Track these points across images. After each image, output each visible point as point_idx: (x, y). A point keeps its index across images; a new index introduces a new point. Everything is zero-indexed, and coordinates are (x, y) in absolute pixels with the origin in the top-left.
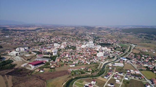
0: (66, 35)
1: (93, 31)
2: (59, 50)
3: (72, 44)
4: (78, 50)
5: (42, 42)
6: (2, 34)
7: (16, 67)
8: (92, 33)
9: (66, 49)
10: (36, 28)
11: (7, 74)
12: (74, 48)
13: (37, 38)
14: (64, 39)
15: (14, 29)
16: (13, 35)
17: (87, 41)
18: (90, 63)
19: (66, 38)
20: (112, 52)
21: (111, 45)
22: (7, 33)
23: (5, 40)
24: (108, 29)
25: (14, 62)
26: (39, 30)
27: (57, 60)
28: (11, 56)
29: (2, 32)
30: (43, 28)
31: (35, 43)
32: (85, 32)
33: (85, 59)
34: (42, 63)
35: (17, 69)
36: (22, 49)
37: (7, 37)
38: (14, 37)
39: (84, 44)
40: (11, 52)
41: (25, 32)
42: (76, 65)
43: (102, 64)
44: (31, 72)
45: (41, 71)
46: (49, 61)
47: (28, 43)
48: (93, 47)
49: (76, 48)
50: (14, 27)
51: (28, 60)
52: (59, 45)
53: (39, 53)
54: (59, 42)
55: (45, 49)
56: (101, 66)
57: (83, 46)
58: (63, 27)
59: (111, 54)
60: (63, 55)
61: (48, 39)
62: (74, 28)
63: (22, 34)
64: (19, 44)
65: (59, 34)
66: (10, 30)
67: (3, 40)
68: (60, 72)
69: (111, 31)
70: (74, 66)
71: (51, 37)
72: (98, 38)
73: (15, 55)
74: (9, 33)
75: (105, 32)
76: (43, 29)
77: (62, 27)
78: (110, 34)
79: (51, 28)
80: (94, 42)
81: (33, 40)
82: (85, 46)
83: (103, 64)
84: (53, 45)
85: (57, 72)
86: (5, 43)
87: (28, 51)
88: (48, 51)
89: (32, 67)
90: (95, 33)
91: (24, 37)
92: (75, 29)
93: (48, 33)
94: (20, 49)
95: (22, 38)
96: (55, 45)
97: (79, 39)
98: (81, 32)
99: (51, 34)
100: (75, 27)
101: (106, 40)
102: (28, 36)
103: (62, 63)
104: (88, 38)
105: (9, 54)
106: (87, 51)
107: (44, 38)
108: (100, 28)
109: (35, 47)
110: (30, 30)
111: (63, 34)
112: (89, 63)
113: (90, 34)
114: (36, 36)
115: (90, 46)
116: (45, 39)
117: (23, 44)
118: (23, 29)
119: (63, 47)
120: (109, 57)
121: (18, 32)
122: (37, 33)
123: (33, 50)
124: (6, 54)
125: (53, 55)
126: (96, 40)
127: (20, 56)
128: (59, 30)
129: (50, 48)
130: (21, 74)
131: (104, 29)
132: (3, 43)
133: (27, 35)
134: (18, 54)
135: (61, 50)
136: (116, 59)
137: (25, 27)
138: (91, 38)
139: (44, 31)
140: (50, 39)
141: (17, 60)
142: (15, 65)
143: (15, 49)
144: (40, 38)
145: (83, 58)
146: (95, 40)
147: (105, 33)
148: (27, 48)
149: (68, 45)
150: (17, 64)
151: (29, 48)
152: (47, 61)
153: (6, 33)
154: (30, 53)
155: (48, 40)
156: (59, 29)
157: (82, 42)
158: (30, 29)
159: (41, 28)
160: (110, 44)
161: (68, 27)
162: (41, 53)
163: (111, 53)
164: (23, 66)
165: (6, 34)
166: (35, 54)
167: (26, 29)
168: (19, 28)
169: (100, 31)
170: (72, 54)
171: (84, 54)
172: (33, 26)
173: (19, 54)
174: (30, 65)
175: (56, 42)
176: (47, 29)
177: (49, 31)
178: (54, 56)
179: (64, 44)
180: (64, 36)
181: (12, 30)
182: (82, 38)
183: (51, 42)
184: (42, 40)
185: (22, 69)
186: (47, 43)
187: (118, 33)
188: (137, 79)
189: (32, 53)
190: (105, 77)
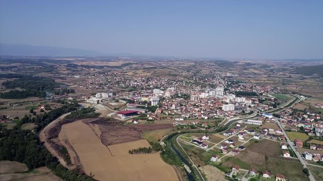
0: (176, 75)
1: (231, 70)
2: (162, 99)
3: (184, 91)
4: (193, 99)
5: (134, 87)
6: (68, 72)
7: (101, 116)
8: (228, 75)
9: (172, 98)
10: (120, 63)
11: (92, 122)
12: (187, 97)
14: (172, 83)
15: (84, 63)
16: (85, 75)
17: (213, 87)
18: (208, 118)
19: (175, 81)
20: (253, 105)
21: (257, 96)
22: (75, 71)
23: (75, 82)
24: (265, 66)
25: (97, 111)
26: (128, 67)
27: (158, 111)
28: (91, 104)
29: (67, 70)
30: (135, 64)
31: (122, 87)
32: (215, 71)
33: (202, 112)
34: (135, 113)
35: (102, 118)
36: (105, 95)
37: (77, 77)
38: (88, 78)
39: (207, 91)
40: (89, 98)
41: (103, 70)
42: (185, 119)
43: (227, 120)
44: (122, 122)
45: (135, 122)
47: (111, 88)
48: (221, 97)
49: (190, 97)
50: (83, 61)
51: (115, 109)
52: (162, 92)
53: (131, 102)
54: (162, 88)
55: (139, 97)
56: (224, 122)
57: (203, 95)
58: (172, 61)
59: (248, 109)
60: (167, 106)
61: (143, 81)
62: (193, 63)
63: (100, 73)
64: (98, 88)
65: (164, 75)
67: (72, 81)
68: (160, 125)
69: (272, 71)
70: (182, 119)
71: (148, 79)
72: (237, 82)
73: (96, 103)
75: (256, 72)
76: (134, 66)
77: (170, 61)
78: (267, 76)
79: (147, 64)
80: (225, 90)
81: (118, 83)
82: (207, 95)
83: (230, 120)
84: (152, 92)
85: (156, 125)
86: (76, 86)
87: (114, 99)
88: (144, 99)
89: (123, 118)
90: (233, 73)
91: (104, 78)
92: (194, 66)
93: (144, 72)
94: (101, 95)
95: (101, 79)
96: (156, 91)
97: (197, 84)
98: (205, 72)
99: (149, 74)
100: (195, 62)
101: (251, 88)
102: (111, 77)
103: (164, 116)
104: (216, 82)
105: (88, 101)
106: (209, 102)
107: (136, 81)
108: (249, 64)
109: (124, 94)
110: (112, 67)
111: (170, 75)
112: (206, 118)
113: (223, 75)
114: (124, 77)
115: (216, 97)
116: (138, 82)
117: (103, 88)
118: (99, 64)
119: (167, 94)
120: (243, 112)
121: (92, 69)
122: (124, 71)
123: (121, 97)
124: (83, 101)
125: (152, 105)
126: (232, 86)
127: (103, 105)
128: (164, 68)
129: (146, 96)
130: (108, 123)
131: (256, 66)
132: (74, 86)
133: (108, 75)
134: (100, 102)
135: (164, 99)
136: (256, 115)
137: (102, 61)
138: (223, 83)
139: (137, 69)
140: (147, 83)
141: (100, 108)
142: (98, 114)
143: (94, 95)
144: (130, 80)
145: (199, 111)
146: (228, 86)
147: (255, 74)
148: (111, 94)
149: (177, 92)
150: (101, 114)
151: (114, 94)
152: (143, 111)
153: (73, 71)
154: (117, 101)
155: (143, 83)
156: (164, 65)
157: (204, 89)
158: (111, 64)
159: (131, 64)
160: (254, 94)
161: (182, 61)
162: (133, 102)
163: (250, 107)
164: (110, 115)
165: (74, 73)
166: (125, 102)
167: (104, 64)
168: (92, 63)
169: (246, 69)
170: (181, 105)
171: (201, 106)
172: (117, 59)
173: (102, 101)
174: (119, 115)
175: (157, 88)
176: (142, 65)
177: (146, 68)
178: (154, 106)
179: (170, 91)
180: (171, 78)
181: (83, 66)
182: (206, 82)
183: (148, 87)
184: (132, 83)
185: (109, 119)
186: (142, 89)
187: (284, 75)
188: (275, 139)
189: (120, 101)
190: (225, 134)
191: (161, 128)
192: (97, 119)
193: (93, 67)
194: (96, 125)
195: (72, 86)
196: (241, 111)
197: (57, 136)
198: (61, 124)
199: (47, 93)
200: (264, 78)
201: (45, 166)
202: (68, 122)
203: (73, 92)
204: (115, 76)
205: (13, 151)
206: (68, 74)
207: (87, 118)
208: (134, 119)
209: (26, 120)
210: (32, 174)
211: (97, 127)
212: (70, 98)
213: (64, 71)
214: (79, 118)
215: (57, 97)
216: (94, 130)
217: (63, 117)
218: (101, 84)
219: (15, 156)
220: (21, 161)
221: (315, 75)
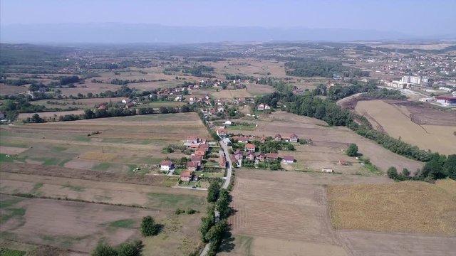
6: (358, 55)
7: (409, 100)
10: (443, 46)
13: (450, 65)
16: (383, 59)
22: (368, 54)
23: (369, 66)
28: (395, 87)
29: (358, 53)
35: (412, 102)
36: (415, 80)
37: (372, 61)
38: (387, 63)
40: (391, 81)
44: (444, 109)
51: (432, 95)
63: (406, 57)
66: (374, 49)
67: (365, 66)
73: (402, 86)
74: (372, 55)
81: (438, 69)
86: (370, 70)
87: (430, 86)
89: (445, 104)
91: (413, 63)
94: (409, 79)
95: (408, 64)
102: (425, 62)
105: (389, 85)
109: (447, 82)
110: (427, 51)
114: (449, 63)
121: (393, 54)
124: (382, 84)
127: (412, 90)
133: (421, 59)
134: (407, 87)
141: (407, 92)
142: (405, 98)
143: (399, 79)
148: (425, 80)
150: (409, 98)
151: (431, 81)
153: (366, 55)
154: (435, 88)
164: (423, 100)
165: (367, 57)
166: (449, 90)
168: (393, 46)
173: (410, 86)
174: (439, 101)
181: (379, 49)
185: (422, 103)
189: (441, 88)
192: (403, 102)
193: (393, 50)
194: (402, 106)
195: (364, 70)
197: (353, 108)
198: (356, 100)
199: (335, 75)
201: (344, 126)
202: (364, 100)
203: (367, 75)
204: (434, 60)
206: (359, 58)
207: (389, 99)
209: (318, 92)
210: (331, 128)
211: (404, 108)
212: (366, 81)
213: (352, 55)
214: (378, 98)
215: (346, 79)
216: (399, 110)
217: (357, 95)
218: (408, 71)
219: (314, 112)
220: (321, 119)
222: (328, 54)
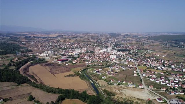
0: (87, 41)
1: (117, 38)
2: (80, 53)
3: (92, 50)
4: (96, 53)
5: (65, 48)
6: (26, 40)
7: (49, 62)
8: (116, 41)
9: (85, 53)
10: (56, 35)
11: (45, 65)
13: (59, 44)
14: (85, 46)
15: (35, 35)
16: (36, 42)
17: (107, 47)
18: (103, 62)
19: (87, 44)
20: (125, 55)
21: (128, 51)
22: (30, 40)
23: (31, 46)
24: (135, 36)
25: (46, 60)
26: (60, 37)
27: (78, 59)
28: (43, 57)
29: (26, 39)
30: (65, 35)
31: (58, 48)
32: (109, 39)
33: (100, 59)
34: (66, 60)
35: (50, 63)
36: (49, 52)
37: (32, 43)
38: (38, 44)
39: (103, 49)
40: (41, 54)
41: (47, 39)
42: (91, 62)
43: (112, 62)
44: (60, 65)
45: (67, 64)
46: (72, 60)
47: (52, 49)
48: (110, 52)
49: (94, 52)
50: (34, 34)
51: (56, 59)
52: (80, 50)
53: (64, 55)
54: (80, 48)
55: (68, 53)
56: (110, 63)
57: (101, 51)
58: (86, 34)
59: (123, 57)
60: (83, 56)
61: (70, 45)
62: (97, 35)
63: (45, 41)
64: (45, 49)
65: (81, 41)
66: (33, 37)
68: (79, 65)
69: (139, 38)
70: (90, 62)
71: (72, 44)
72: (119, 45)
73: (45, 56)
74: (32, 40)
75: (130, 39)
76: (64, 37)
77: (84, 34)
78: (136, 41)
79: (72, 35)
80: (113, 48)
81: (56, 46)
82: (103, 51)
83: (113, 62)
84: (75, 50)
85: (77, 65)
86: (32, 48)
87: (54, 54)
88: (70, 54)
89: (60, 63)
90: (118, 40)
91: (47, 44)
92: (98, 37)
93: (70, 40)
94: (47, 52)
95: (46, 44)
96: (77, 50)
97: (98, 46)
98: (103, 39)
99: (72, 41)
100: (98, 34)
101: (127, 47)
102: (51, 43)
103: (81, 61)
104: (108, 44)
105: (40, 55)
106: (104, 54)
107: (66, 45)
108: (127, 35)
109: (59, 52)
110: (51, 37)
111: (84, 41)
112: (102, 61)
113: (113, 41)
114: (59, 43)
115: (108, 51)
116: (67, 46)
117: (48, 49)
118: (44, 36)
119: (83, 51)
120: (120, 58)
121: (40, 39)
122: (59, 40)
123: (58, 53)
124: (38, 55)
125: (75, 56)
126: (117, 47)
127: (49, 57)
128: (81, 37)
129: (72, 52)
130: (53, 65)
131: (131, 36)
133: (50, 42)
134: (47, 56)
135: (81, 53)
136: (126, 59)
137: (45, 34)
138: (112, 45)
139: (66, 38)
140: (72, 46)
141: (48, 59)
142: (47, 61)
143: (43, 52)
144: (62, 44)
145: (98, 59)
146: (115, 46)
147: (130, 40)
148: (53, 52)
149: (88, 50)
150: (49, 61)
151: (54, 52)
152: (70, 59)
153: (29, 40)
154: (56, 55)
155: (70, 46)
156: (81, 36)
157: (102, 48)
158: (51, 36)
159: (62, 35)
160: (127, 50)
161: (91, 34)
162: (65, 55)
163: (123, 56)
164: (53, 62)
165: (30, 41)
166: (60, 55)
167: (47, 36)
168: (40, 35)
169: (125, 38)
170: (90, 56)
171: (100, 56)
172: (54, 33)
173: (48, 55)
174: (58, 61)
175: (77, 48)
176: (69, 36)
177: (71, 38)
178: (76, 57)
179: (84, 49)
180: (85, 43)
181: (34, 37)
182: (103, 45)
183: (72, 48)
184: (64, 46)
185: (53, 63)
186: (69, 49)
187: (144, 40)
188: (132, 69)
189: (58, 55)
190: (109, 68)
191: (80, 67)
192: (47, 64)
193: (40, 37)
194: (47, 66)
195: (30, 48)
196: (119, 58)
197: (28, 72)
198: (29, 66)
199: (17, 52)
200: (134, 42)
201: (25, 83)
202: (32, 65)
203: (31, 51)
204: (54, 42)
205: (9, 77)
206: (26, 42)
207: (42, 63)
208: (66, 63)
209: (10, 65)
210: (20, 86)
211: (47, 67)
212: (31, 54)
213: (23, 40)
214: (38, 63)
215: (23, 54)
216: (46, 68)
217: (29, 63)
218: (46, 47)
219: (10, 79)
220: (14, 82)
221: (160, 40)
222: (12, 40)
